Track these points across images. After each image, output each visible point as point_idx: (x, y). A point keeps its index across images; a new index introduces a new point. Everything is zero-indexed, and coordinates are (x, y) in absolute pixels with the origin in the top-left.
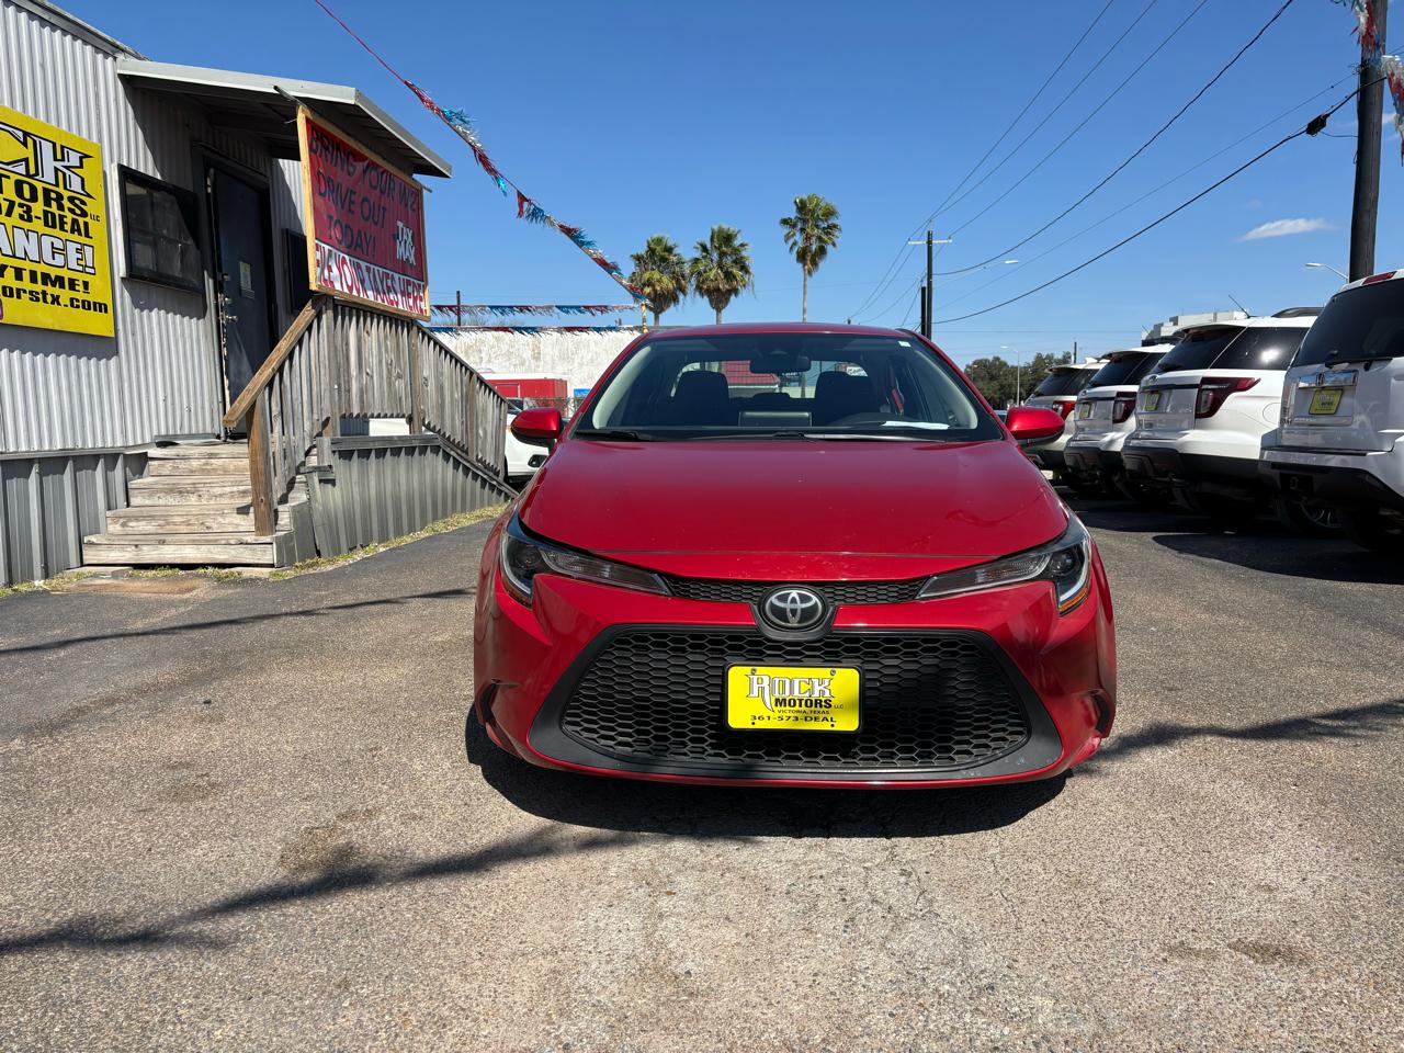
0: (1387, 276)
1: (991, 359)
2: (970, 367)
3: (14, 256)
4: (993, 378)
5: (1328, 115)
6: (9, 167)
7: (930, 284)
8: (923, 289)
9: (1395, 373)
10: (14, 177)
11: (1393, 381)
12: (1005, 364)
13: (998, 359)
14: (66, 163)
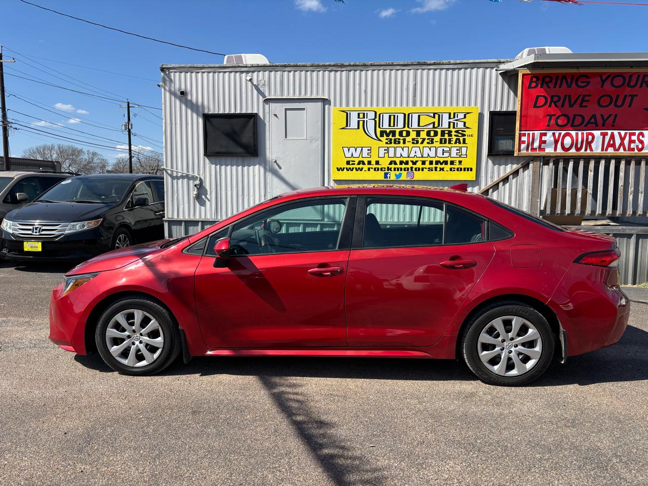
3: (422, 157)
6: (425, 127)
10: (426, 130)
14: (456, 118)
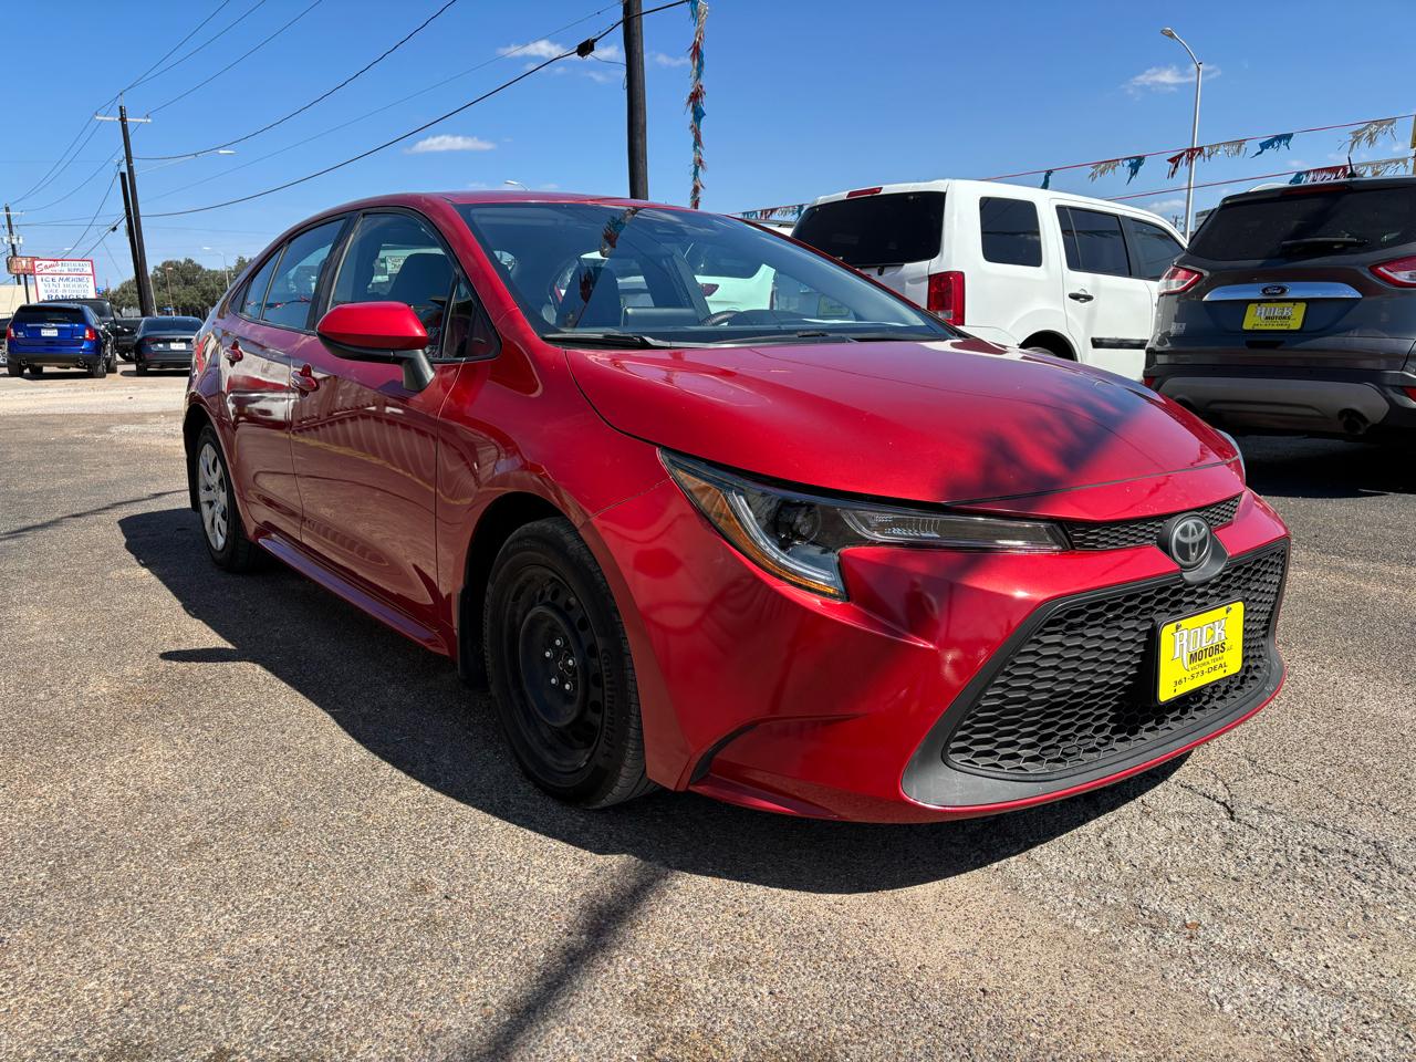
0: (874, 191)
1: (182, 261)
2: (159, 269)
4: (187, 282)
5: (596, 40)
7: (130, 169)
8: (123, 175)
9: (910, 277)
11: (907, 284)
12: (200, 268)
13: (190, 261)
